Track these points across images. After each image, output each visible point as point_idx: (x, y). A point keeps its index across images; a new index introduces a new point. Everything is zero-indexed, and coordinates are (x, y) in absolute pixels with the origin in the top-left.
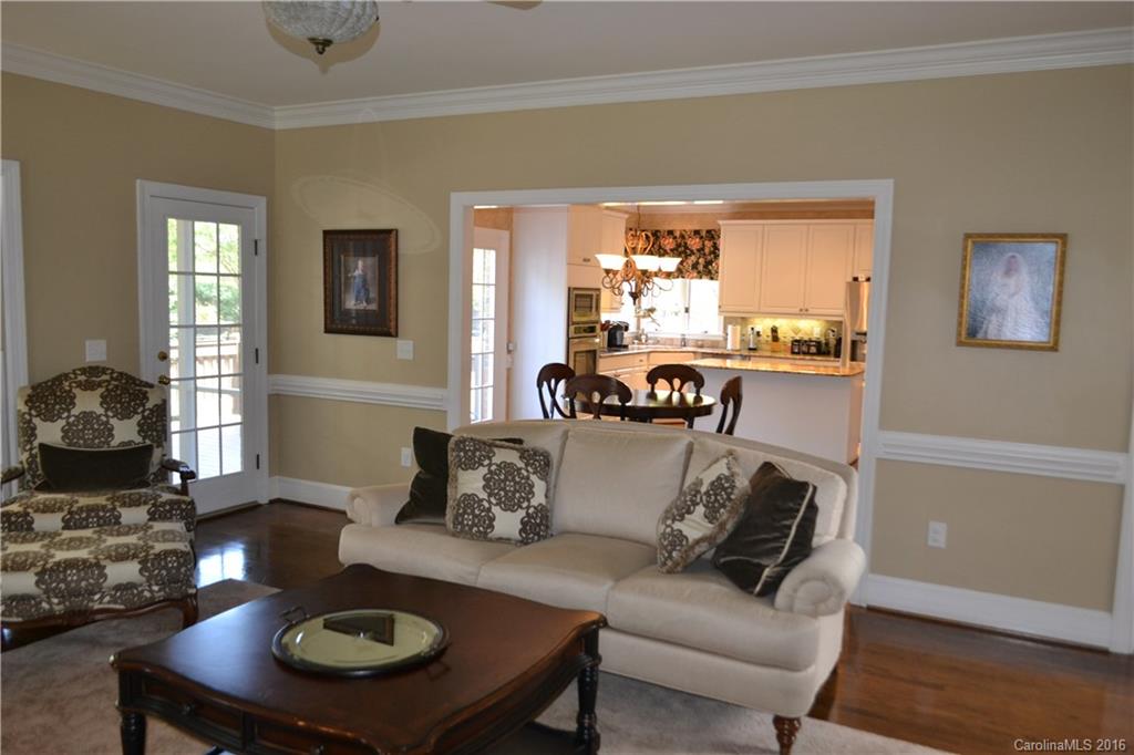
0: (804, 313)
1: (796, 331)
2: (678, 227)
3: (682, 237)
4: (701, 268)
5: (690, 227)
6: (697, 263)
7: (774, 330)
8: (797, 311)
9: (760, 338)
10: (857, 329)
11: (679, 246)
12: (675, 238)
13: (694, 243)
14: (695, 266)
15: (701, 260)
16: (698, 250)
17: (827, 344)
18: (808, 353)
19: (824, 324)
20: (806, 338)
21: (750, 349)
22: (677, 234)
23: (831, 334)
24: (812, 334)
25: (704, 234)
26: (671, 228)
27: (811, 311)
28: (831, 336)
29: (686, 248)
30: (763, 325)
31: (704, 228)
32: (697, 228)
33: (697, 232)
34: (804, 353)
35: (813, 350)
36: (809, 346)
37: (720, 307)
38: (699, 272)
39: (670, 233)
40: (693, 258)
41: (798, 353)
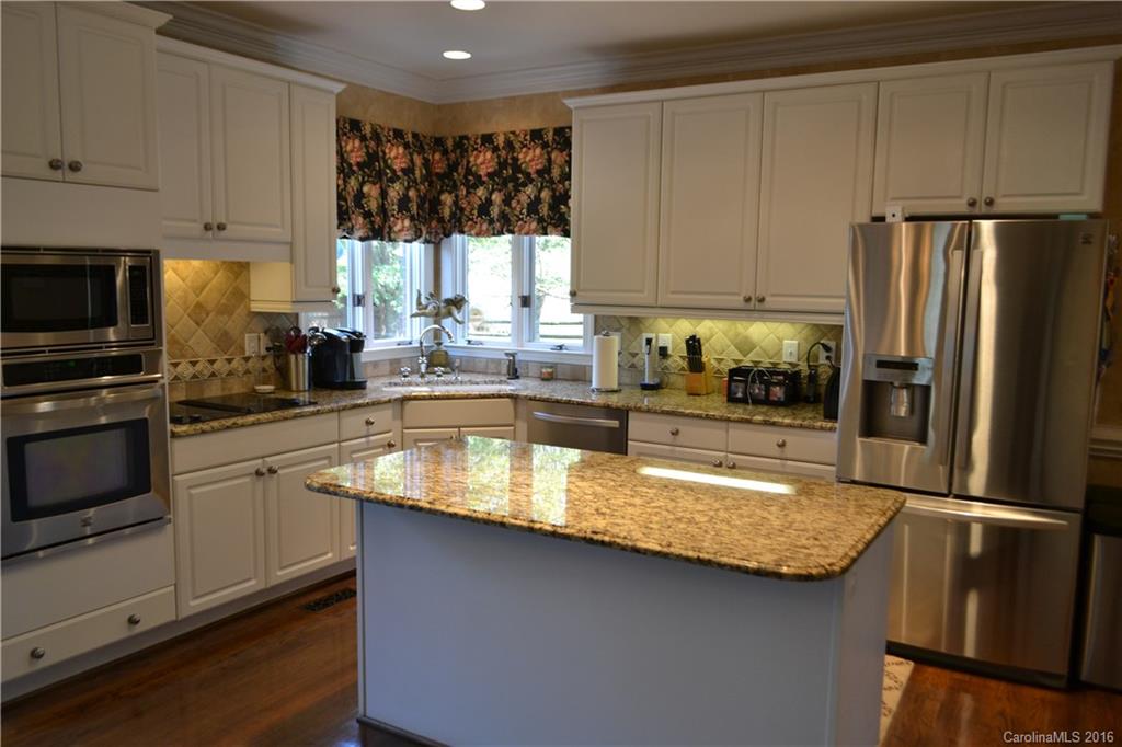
0: (755, 307)
1: (745, 346)
2: (501, 126)
3: (509, 145)
4: (544, 210)
5: (525, 125)
6: (538, 200)
7: (694, 345)
8: (738, 301)
9: (669, 362)
10: (884, 352)
11: (502, 165)
12: (496, 149)
13: (531, 158)
14: (533, 207)
15: (545, 194)
16: (539, 172)
17: (813, 378)
18: (767, 401)
19: (806, 332)
20: (766, 363)
21: (645, 387)
22: (500, 141)
23: (823, 354)
24: (779, 352)
25: (550, 137)
26: (488, 131)
27: (770, 302)
28: (822, 360)
29: (517, 168)
30: (671, 333)
31: (548, 124)
32: (537, 127)
33: (536, 135)
34: (757, 402)
35: (778, 392)
36: (768, 385)
37: (573, 294)
38: (541, 220)
39: (488, 139)
40: (530, 190)
41: (744, 401)
